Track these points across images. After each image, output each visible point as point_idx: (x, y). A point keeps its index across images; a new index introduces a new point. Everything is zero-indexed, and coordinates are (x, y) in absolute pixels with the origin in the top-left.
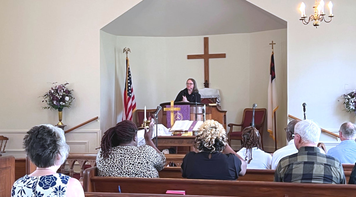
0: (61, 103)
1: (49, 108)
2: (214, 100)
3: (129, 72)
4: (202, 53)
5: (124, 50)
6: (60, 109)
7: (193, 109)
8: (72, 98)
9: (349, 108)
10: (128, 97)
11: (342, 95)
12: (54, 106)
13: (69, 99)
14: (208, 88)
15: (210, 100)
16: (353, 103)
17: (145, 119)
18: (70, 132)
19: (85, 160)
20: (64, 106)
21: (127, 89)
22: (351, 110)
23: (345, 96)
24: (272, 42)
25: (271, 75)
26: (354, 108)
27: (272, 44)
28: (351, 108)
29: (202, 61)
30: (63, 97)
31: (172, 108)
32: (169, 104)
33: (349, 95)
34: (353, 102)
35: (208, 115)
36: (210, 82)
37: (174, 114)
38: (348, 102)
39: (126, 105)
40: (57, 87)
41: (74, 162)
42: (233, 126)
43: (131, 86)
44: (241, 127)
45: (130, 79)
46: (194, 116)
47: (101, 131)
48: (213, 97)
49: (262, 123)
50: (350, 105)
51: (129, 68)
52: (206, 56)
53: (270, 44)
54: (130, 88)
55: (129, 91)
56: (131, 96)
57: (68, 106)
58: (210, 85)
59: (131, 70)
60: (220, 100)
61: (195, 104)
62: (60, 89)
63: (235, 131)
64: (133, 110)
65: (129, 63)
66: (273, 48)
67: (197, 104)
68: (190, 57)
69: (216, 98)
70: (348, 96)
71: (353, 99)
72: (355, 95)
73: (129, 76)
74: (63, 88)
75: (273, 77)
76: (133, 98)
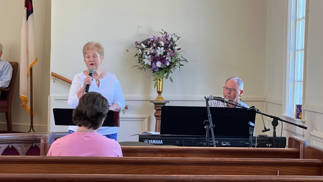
9: (142, 63)
11: (133, 44)
16: (148, 56)
22: (145, 67)
23: (138, 44)
25: (26, 8)
26: (150, 64)
28: (145, 63)
33: (143, 42)
34: (148, 53)
38: (142, 54)
50: (145, 58)
70: (142, 44)
71: (149, 49)
72: (152, 43)
75: (30, 11)
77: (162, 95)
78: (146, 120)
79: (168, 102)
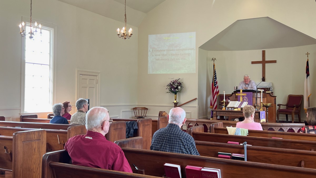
0: (176, 90)
1: (169, 92)
2: (269, 89)
3: (215, 72)
4: (261, 60)
5: (213, 59)
6: (176, 94)
7: (254, 94)
8: (182, 87)
10: (214, 86)
12: (172, 91)
13: (181, 88)
14: (265, 81)
15: (266, 89)
17: (224, 100)
18: (181, 106)
19: (189, 123)
20: (177, 91)
21: (214, 82)
24: (308, 52)
25: (306, 74)
27: (308, 54)
29: (260, 66)
30: (177, 86)
31: (241, 94)
32: (239, 91)
35: (264, 98)
36: (266, 77)
37: (242, 97)
39: (213, 91)
40: (174, 81)
42: (281, 106)
43: (216, 80)
44: (286, 106)
45: (216, 76)
46: (255, 99)
47: (198, 106)
48: (268, 87)
49: (300, 104)
51: (215, 70)
52: (264, 62)
53: (306, 54)
54: (215, 81)
55: (215, 83)
56: (216, 86)
57: (180, 92)
58: (266, 80)
59: (216, 71)
60: (272, 89)
61: (256, 92)
62: (175, 82)
63: (282, 109)
64: (217, 94)
65: (215, 67)
66: (308, 57)
67: (257, 92)
68: (253, 63)
69: (270, 88)
73: (215, 74)
74: (177, 81)
76: (217, 87)
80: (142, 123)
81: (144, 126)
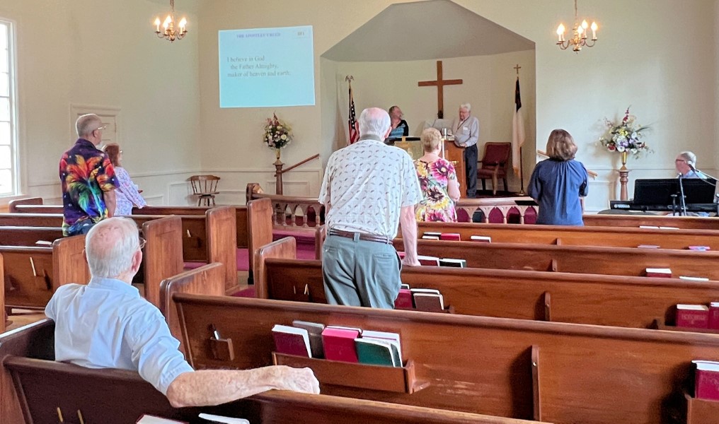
3: (353, 103)
4: (435, 79)
5: (347, 78)
14: (442, 118)
24: (517, 65)
25: (516, 105)
27: (518, 68)
29: (435, 89)
31: (404, 145)
36: (445, 112)
41: (296, 206)
44: (482, 163)
51: (352, 99)
52: (440, 83)
53: (515, 68)
58: (444, 116)
59: (354, 100)
65: (353, 92)
66: (518, 73)
68: (421, 84)
73: (352, 108)
75: (519, 106)
77: (626, 166)
78: (613, 185)
79: (631, 170)
80: (215, 217)
81: (220, 222)
